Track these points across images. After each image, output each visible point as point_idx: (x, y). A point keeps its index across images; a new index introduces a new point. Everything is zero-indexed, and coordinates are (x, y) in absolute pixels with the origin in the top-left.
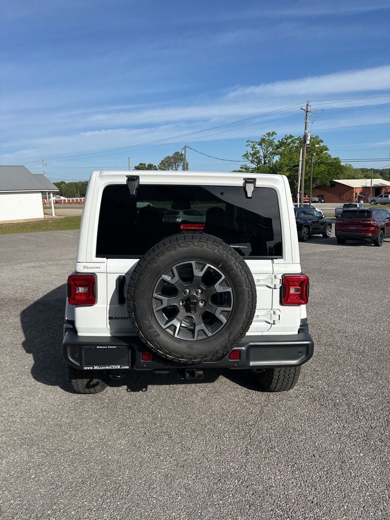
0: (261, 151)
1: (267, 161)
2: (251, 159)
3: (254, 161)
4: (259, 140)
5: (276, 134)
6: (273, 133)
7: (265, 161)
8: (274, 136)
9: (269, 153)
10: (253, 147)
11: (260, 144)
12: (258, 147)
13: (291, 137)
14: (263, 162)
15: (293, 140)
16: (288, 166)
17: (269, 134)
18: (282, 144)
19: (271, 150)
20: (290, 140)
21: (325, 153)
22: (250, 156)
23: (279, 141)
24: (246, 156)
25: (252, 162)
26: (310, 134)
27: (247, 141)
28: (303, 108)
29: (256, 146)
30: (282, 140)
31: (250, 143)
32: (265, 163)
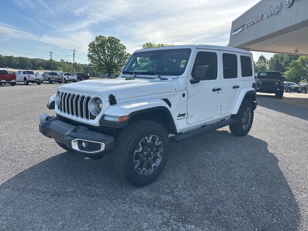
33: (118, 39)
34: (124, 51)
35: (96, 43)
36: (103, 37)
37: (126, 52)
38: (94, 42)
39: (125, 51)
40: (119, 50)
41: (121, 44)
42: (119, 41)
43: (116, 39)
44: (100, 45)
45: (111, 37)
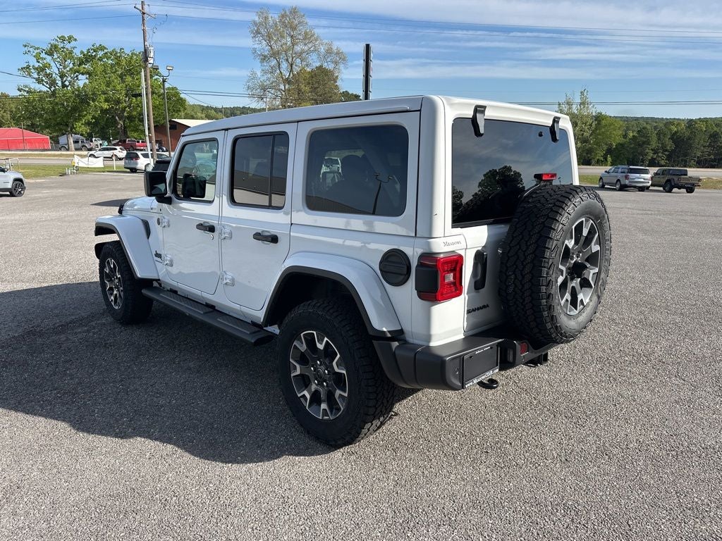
0: (52, 64)
1: (67, 83)
2: (36, 76)
3: (43, 80)
4: (47, 47)
5: (75, 40)
6: (70, 38)
7: (63, 83)
8: (73, 43)
9: (68, 69)
10: (38, 58)
11: (50, 53)
12: (49, 58)
13: (102, 48)
14: (60, 84)
15: (106, 53)
16: (105, 94)
17: (63, 39)
18: (87, 58)
19: (71, 66)
20: (100, 54)
21: (156, 79)
22: (33, 71)
23: (82, 52)
24: (26, 69)
25: (39, 81)
26: (152, 48)
27: (25, 46)
28: (137, 6)
29: (43, 55)
30: (88, 50)
31: (31, 50)
32: (64, 86)
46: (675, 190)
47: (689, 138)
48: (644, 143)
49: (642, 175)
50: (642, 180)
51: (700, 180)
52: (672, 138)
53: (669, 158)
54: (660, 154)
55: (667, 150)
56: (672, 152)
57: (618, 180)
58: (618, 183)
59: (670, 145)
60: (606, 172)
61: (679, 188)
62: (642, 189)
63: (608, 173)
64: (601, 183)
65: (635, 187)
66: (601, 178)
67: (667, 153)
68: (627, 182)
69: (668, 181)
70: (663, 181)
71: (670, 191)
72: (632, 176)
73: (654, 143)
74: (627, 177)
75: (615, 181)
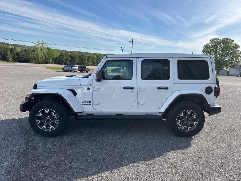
33: (232, 39)
34: (237, 49)
35: (209, 45)
36: (216, 39)
37: (238, 51)
38: (208, 44)
39: (239, 49)
40: (232, 50)
41: (235, 43)
42: (233, 41)
43: (229, 40)
44: (213, 46)
45: (225, 38)
46: (84, 72)
47: (74, 57)
48: (62, 57)
49: (76, 68)
50: (76, 69)
51: (89, 69)
52: (69, 56)
53: (70, 62)
54: (67, 61)
55: (69, 60)
56: (70, 61)
57: (69, 69)
58: (69, 70)
59: (69, 59)
60: (64, 66)
61: (85, 71)
62: (76, 72)
63: (65, 67)
64: (63, 70)
65: (74, 71)
66: (63, 68)
67: (69, 61)
68: (72, 70)
69: (82, 69)
70: (80, 69)
71: (83, 72)
72: (73, 68)
73: (65, 58)
74: (72, 68)
75: (68, 70)
